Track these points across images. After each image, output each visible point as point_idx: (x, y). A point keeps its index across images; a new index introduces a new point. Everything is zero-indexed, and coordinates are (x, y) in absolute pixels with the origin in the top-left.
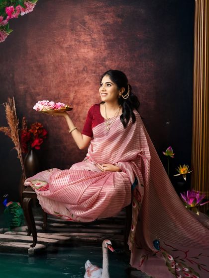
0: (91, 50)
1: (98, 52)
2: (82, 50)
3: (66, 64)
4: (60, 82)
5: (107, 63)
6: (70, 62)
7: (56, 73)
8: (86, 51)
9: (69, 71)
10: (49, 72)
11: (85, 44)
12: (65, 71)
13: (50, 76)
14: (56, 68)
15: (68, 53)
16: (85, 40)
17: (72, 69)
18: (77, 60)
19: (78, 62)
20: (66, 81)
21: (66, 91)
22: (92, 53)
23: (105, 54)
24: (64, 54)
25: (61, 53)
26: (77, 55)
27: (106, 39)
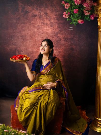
0: (50, 28)
1: (53, 30)
2: (46, 28)
3: (37, 35)
4: (34, 45)
5: (59, 35)
6: (39, 35)
7: (31, 40)
8: (47, 29)
9: (38, 39)
10: (28, 39)
11: (47, 25)
12: (36, 39)
13: (28, 42)
14: (32, 37)
15: (37, 30)
16: (47, 23)
17: (40, 38)
18: (42, 33)
19: (43, 35)
20: (36, 44)
21: (37, 49)
22: (51, 30)
23: (57, 31)
24: (35, 30)
25: (34, 30)
26: (43, 31)
27: (58, 23)
